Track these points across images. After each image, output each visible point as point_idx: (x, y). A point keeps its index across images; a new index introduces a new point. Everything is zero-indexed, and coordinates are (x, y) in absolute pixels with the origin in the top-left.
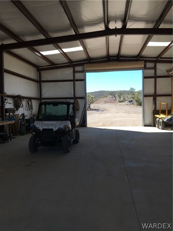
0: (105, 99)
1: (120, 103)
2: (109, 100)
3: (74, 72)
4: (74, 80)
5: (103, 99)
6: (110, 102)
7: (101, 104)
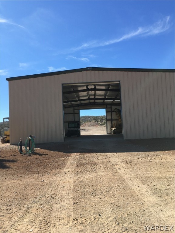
0: (89, 123)
1: (101, 126)
2: (92, 124)
3: (74, 109)
4: (74, 113)
5: (88, 123)
6: (93, 125)
7: (86, 127)
